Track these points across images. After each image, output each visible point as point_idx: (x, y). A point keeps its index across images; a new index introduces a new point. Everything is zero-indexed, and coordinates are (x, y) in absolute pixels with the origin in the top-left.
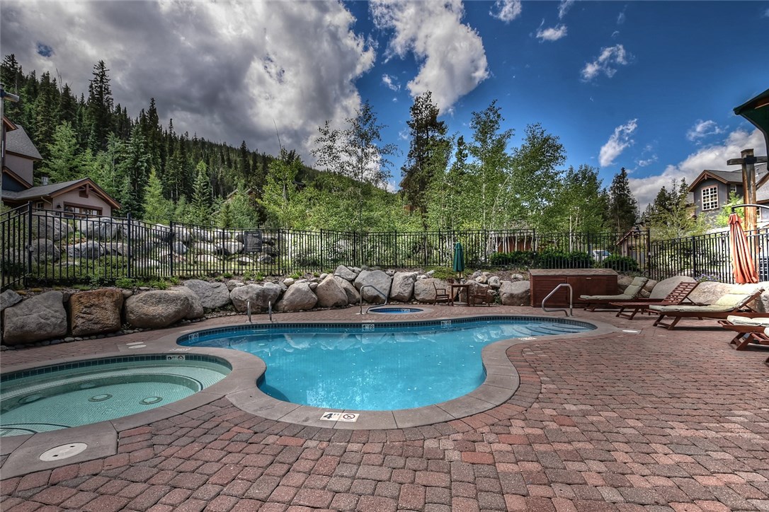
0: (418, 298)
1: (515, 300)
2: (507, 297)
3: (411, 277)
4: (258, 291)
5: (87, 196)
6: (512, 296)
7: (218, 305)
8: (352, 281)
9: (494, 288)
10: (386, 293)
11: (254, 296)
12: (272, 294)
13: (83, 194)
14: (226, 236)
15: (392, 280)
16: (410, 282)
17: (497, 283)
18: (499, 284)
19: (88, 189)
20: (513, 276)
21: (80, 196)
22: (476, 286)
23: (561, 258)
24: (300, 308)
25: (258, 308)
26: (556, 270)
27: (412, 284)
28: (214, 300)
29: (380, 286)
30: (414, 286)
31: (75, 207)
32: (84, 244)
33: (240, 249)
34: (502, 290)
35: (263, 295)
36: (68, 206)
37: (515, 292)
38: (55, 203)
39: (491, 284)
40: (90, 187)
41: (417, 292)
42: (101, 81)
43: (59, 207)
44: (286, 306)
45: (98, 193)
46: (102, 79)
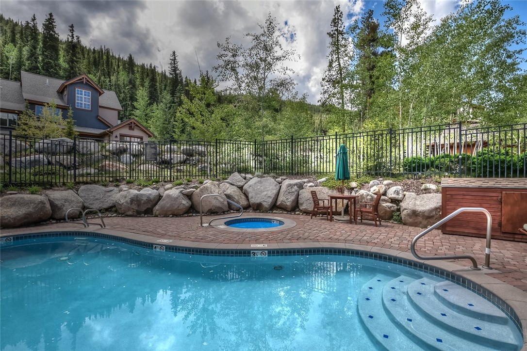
0: (301, 208)
1: (420, 219)
2: (408, 215)
3: (296, 184)
4: (132, 196)
5: (133, 130)
6: (414, 213)
7: (105, 207)
8: (241, 188)
9: (395, 201)
10: (270, 200)
11: (129, 201)
12: (145, 199)
13: (131, 128)
14: (172, 150)
15: (281, 187)
16: (293, 190)
17: (398, 194)
18: (401, 196)
19: (133, 125)
20: (423, 187)
21: (129, 129)
22: (369, 197)
23: (503, 162)
24: (170, 213)
25: (134, 212)
26: (487, 179)
27: (296, 193)
28: (103, 202)
29: (265, 193)
30: (298, 195)
31: (127, 136)
32: (32, 157)
33: (182, 159)
34: (403, 205)
35: (136, 200)
36: (122, 136)
37: (420, 209)
38: (115, 134)
39: (390, 196)
40: (134, 123)
41: (300, 201)
42: (174, 64)
43: (116, 137)
44: (157, 210)
45: (140, 127)
46: (174, 62)
